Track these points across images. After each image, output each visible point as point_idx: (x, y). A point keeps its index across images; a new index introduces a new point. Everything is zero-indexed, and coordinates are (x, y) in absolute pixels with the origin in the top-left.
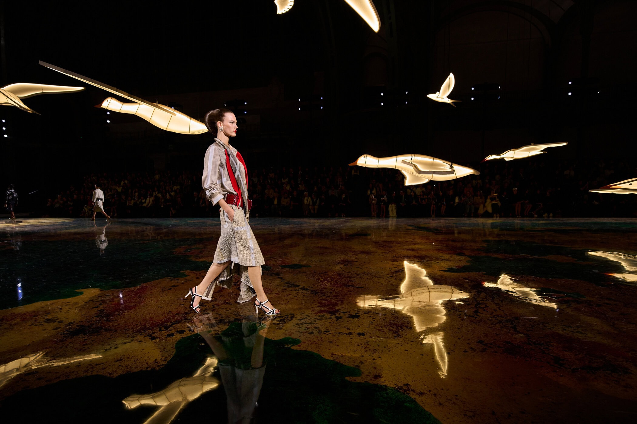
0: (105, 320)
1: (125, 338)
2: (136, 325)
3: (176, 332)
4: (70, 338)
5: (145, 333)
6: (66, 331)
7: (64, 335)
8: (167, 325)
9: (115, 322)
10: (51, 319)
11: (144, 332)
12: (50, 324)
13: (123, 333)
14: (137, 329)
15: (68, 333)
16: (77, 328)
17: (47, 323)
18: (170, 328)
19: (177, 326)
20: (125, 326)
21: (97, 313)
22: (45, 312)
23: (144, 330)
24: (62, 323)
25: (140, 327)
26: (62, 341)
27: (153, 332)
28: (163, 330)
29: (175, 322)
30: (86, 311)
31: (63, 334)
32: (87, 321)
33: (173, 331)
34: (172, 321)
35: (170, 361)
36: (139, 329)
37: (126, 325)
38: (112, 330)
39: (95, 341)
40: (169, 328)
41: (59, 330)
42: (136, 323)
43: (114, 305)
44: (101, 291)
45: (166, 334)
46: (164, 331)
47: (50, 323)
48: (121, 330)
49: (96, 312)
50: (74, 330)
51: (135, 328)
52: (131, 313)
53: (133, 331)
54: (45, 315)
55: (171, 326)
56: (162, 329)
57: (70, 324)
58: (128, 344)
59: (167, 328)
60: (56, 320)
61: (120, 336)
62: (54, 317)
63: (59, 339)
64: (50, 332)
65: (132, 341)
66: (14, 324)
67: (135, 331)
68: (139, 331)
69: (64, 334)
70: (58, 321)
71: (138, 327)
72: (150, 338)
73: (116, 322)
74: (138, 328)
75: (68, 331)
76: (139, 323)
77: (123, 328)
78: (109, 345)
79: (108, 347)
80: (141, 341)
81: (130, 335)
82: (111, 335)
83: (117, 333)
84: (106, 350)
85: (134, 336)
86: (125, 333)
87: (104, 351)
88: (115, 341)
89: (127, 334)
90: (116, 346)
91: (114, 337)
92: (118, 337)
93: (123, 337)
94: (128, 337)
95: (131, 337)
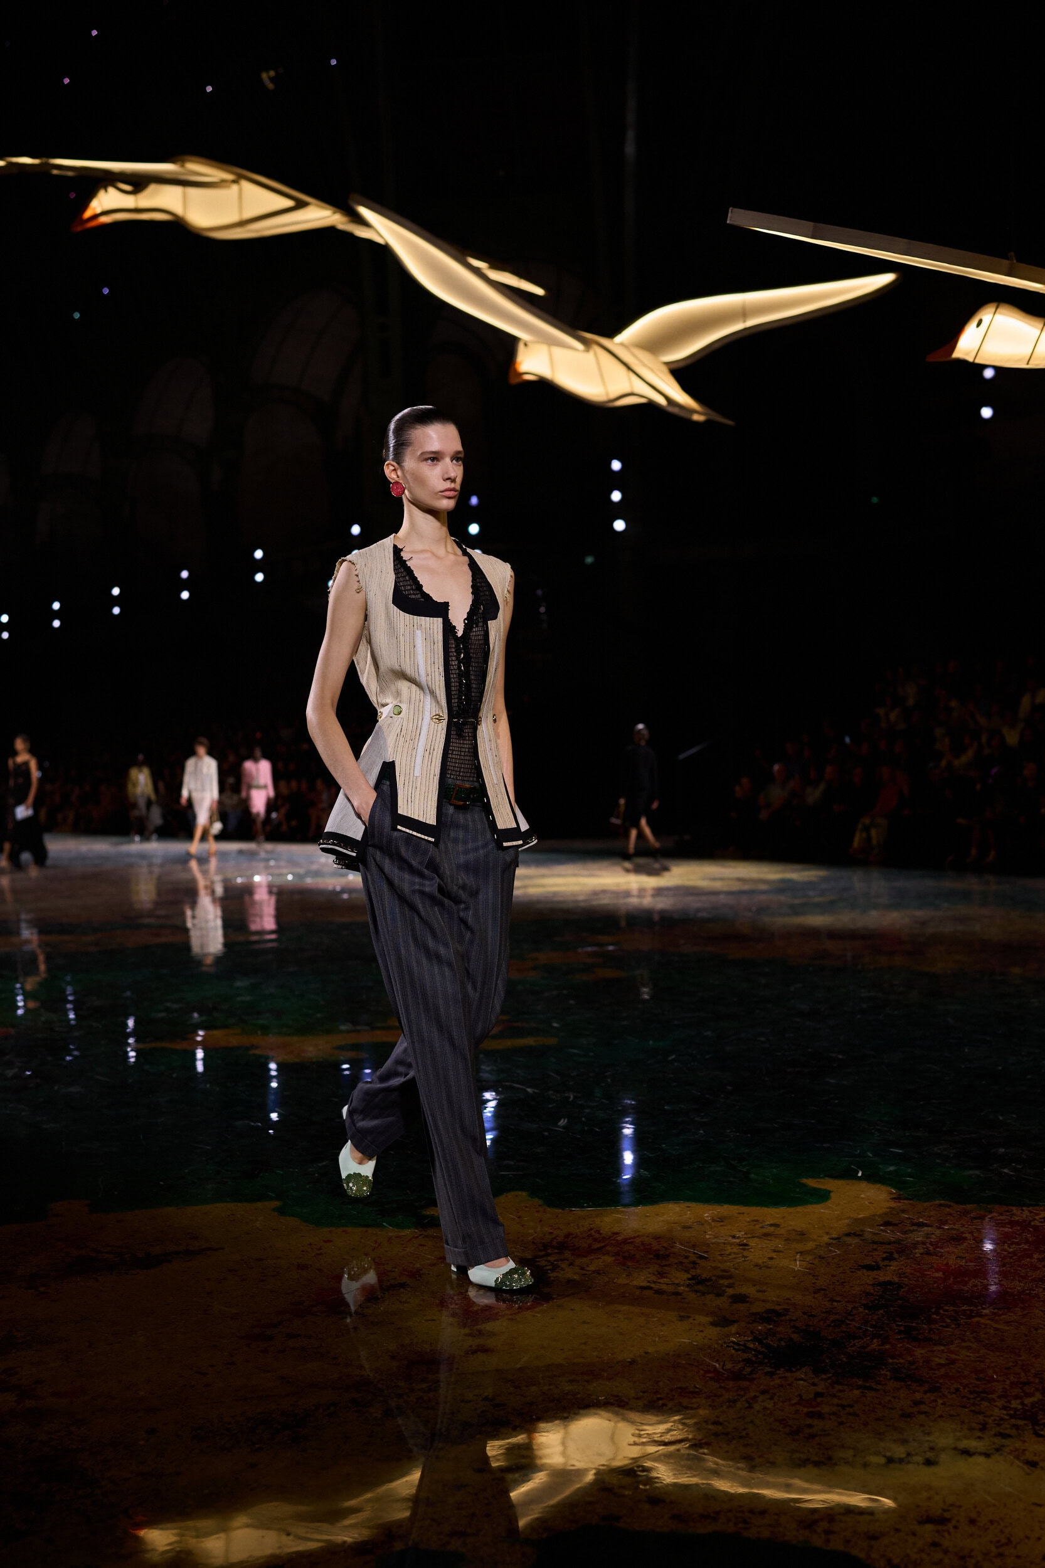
0: (900, 1332)
2: (1025, 1384)
4: (766, 1374)
6: (755, 1339)
7: (745, 1356)
9: (935, 1348)
10: (709, 1280)
12: (703, 1297)
13: (964, 1407)
14: (1022, 1404)
15: (759, 1348)
16: (795, 1337)
17: (697, 1291)
20: (977, 1379)
21: (872, 1294)
22: (694, 1246)
24: (745, 1305)
25: (1034, 1399)
26: (736, 1376)
30: (833, 1276)
31: (744, 1351)
32: (832, 1317)
36: (1033, 1404)
37: (981, 1376)
38: (920, 1382)
39: (851, 1410)
41: (734, 1329)
42: (1023, 1375)
43: (940, 1274)
44: (896, 1199)
47: (703, 1294)
48: (957, 1390)
49: (870, 1289)
50: (783, 1344)
51: (1016, 1397)
52: (1008, 1323)
53: (1005, 1408)
54: (693, 1258)
57: (771, 1316)
58: (981, 1459)
60: (727, 1287)
61: (951, 1416)
62: (721, 1273)
63: (729, 1366)
64: (702, 1331)
66: (594, 1272)
67: (1016, 1410)
68: (1029, 1415)
69: (746, 1349)
70: (730, 1291)
71: (1028, 1395)
73: (943, 1351)
74: (1028, 1401)
75: (760, 1342)
76: (1037, 1380)
77: (967, 1387)
78: (905, 1442)
79: (899, 1451)
80: (1033, 1464)
81: (990, 1420)
82: (917, 1403)
83: (940, 1401)
84: (890, 1460)
85: (1008, 1432)
86: (973, 1408)
87: (882, 1460)
88: (929, 1434)
89: (981, 1417)
90: (929, 1455)
91: (925, 1413)
92: (941, 1416)
93: (963, 1423)
94: (981, 1430)
95: (993, 1432)
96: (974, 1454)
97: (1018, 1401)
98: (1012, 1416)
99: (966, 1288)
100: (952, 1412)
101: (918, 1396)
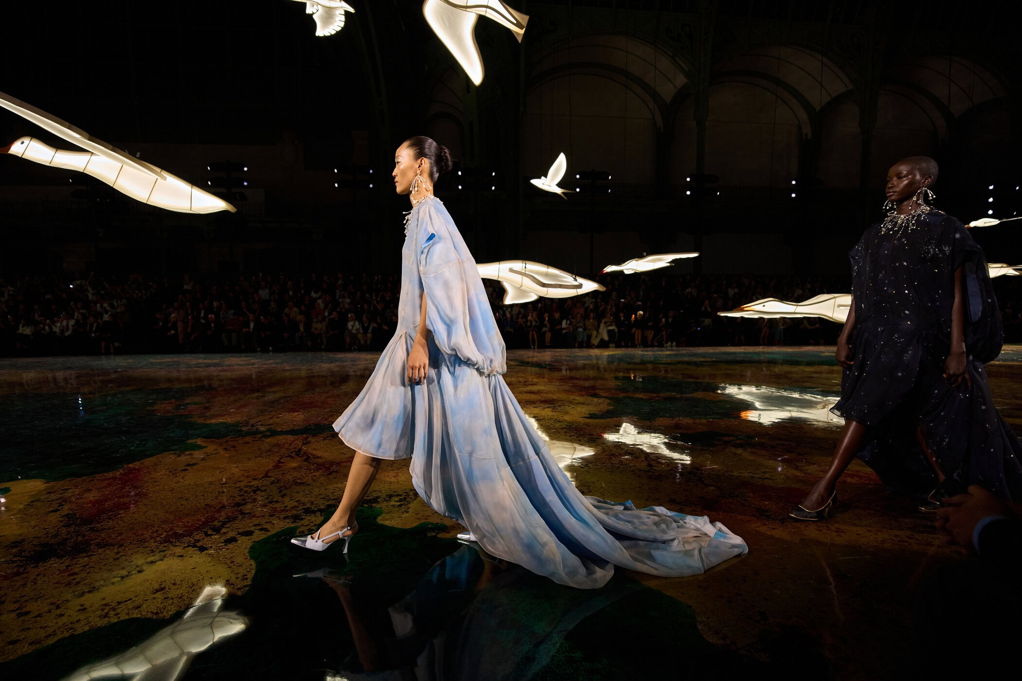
1: (148, 554)
2: (156, 531)
3: (237, 535)
4: (33, 567)
5: (181, 542)
7: (15, 564)
8: (215, 525)
9: (110, 531)
11: (178, 541)
13: (139, 547)
14: (161, 538)
15: (21, 559)
16: (36, 549)
18: (224, 530)
19: (234, 525)
21: (64, 521)
23: (177, 539)
25: (165, 535)
26: (18, 574)
27: (195, 540)
28: (211, 535)
29: (227, 520)
30: (37, 520)
33: (231, 534)
34: (221, 519)
35: (254, 579)
36: (166, 537)
38: (113, 545)
39: (89, 566)
40: (222, 529)
42: (154, 529)
43: (90, 505)
44: (47, 482)
45: (222, 540)
46: (214, 535)
48: (131, 542)
49: (61, 519)
50: (32, 553)
51: (157, 537)
53: (156, 542)
55: (223, 526)
56: (209, 533)
58: (160, 562)
59: (217, 530)
65: (164, 557)
67: (160, 541)
68: (167, 540)
69: (13, 561)
71: (161, 534)
72: (195, 549)
74: (162, 536)
75: (19, 556)
76: (161, 528)
77: (133, 540)
78: (123, 568)
79: (124, 573)
80: (182, 556)
81: (153, 548)
82: (117, 553)
83: (127, 549)
84: (122, 578)
85: (163, 549)
86: (143, 546)
87: (119, 579)
88: (132, 562)
89: (148, 548)
90: (138, 569)
91: (124, 555)
92: (132, 554)
93: (143, 553)
94: (152, 553)
95: (157, 552)
96: (155, 562)
97: (159, 538)
98: (161, 543)
99: (106, 507)
100: (135, 551)
101: (116, 551)
